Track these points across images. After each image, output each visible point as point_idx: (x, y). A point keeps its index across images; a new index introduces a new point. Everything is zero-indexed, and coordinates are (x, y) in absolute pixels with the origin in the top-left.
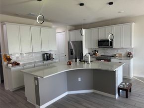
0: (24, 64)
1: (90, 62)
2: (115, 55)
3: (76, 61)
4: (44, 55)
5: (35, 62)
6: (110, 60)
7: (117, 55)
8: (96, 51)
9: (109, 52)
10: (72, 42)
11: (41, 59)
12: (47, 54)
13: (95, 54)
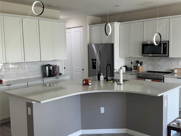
0: (10, 82)
1: (121, 82)
2: (173, 70)
3: (99, 79)
4: (44, 67)
5: (29, 80)
6: (161, 80)
7: (176, 71)
8: (138, 62)
9: (162, 65)
10: (96, 45)
11: (40, 75)
12: (49, 65)
13: (136, 68)
